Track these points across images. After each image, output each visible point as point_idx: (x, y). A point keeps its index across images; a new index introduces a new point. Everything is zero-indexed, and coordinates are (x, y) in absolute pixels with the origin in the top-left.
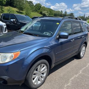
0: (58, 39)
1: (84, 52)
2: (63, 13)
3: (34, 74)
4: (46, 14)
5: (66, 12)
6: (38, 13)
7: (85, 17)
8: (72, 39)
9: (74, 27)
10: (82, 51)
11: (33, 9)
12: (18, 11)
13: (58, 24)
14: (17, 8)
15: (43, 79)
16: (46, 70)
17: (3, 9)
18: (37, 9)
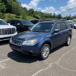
0: (53, 33)
1: (70, 41)
2: (53, 15)
3: (44, 51)
4: (39, 17)
5: (54, 14)
6: (32, 16)
7: (71, 17)
8: (61, 33)
9: (62, 26)
10: (68, 40)
11: (28, 14)
12: (16, 16)
13: (52, 25)
14: (15, 14)
15: (47, 55)
16: (49, 50)
17: (4, 16)
18: (30, 13)
